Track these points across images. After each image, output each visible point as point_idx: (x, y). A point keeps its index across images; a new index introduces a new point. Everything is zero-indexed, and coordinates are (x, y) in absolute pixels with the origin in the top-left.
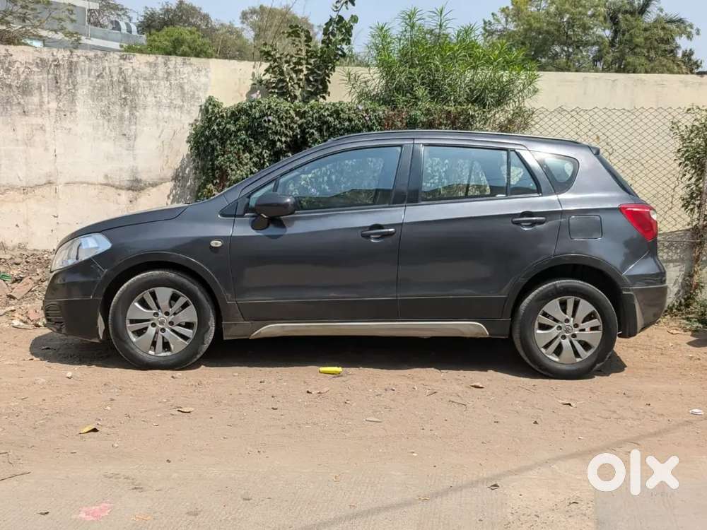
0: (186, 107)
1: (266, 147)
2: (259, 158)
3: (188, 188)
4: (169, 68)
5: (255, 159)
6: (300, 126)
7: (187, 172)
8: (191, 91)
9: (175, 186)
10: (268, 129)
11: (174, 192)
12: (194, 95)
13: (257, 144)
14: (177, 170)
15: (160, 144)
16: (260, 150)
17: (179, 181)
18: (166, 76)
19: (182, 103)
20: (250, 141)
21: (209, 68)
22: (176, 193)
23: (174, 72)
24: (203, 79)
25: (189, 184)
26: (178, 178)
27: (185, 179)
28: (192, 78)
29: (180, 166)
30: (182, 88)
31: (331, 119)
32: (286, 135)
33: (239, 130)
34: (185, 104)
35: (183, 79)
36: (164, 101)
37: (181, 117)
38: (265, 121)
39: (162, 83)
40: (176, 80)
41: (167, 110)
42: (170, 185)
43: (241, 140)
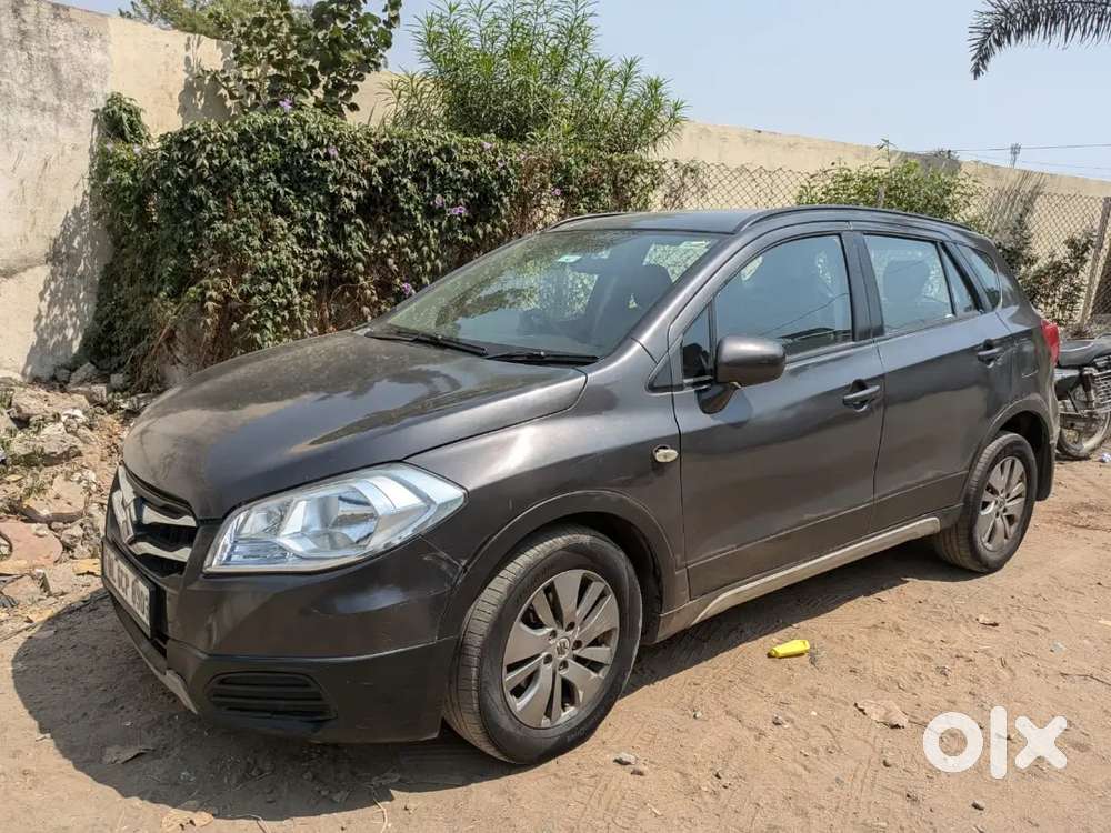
0: (66, 110)
1: (321, 207)
2: (306, 227)
3: (81, 277)
4: (24, 21)
5: (299, 230)
6: (382, 170)
7: (75, 244)
8: (73, 78)
9: (52, 273)
10: (325, 172)
11: (53, 285)
12: (80, 85)
13: (299, 198)
14: (56, 240)
15: (16, 186)
16: (309, 213)
17: (61, 263)
18: (19, 38)
19: (57, 103)
20: (286, 193)
21: (107, 33)
22: (57, 288)
23: (35, 33)
24: (97, 56)
25: (81, 268)
26: (58, 256)
27: (73, 259)
28: (75, 50)
29: (62, 233)
30: (56, 70)
31: (437, 161)
32: (358, 186)
33: (259, 171)
34: (64, 104)
35: (55, 49)
36: (18, 93)
37: (57, 130)
38: (317, 157)
39: (11, 53)
40: (42, 50)
41: (27, 114)
42: (43, 272)
43: (268, 191)
